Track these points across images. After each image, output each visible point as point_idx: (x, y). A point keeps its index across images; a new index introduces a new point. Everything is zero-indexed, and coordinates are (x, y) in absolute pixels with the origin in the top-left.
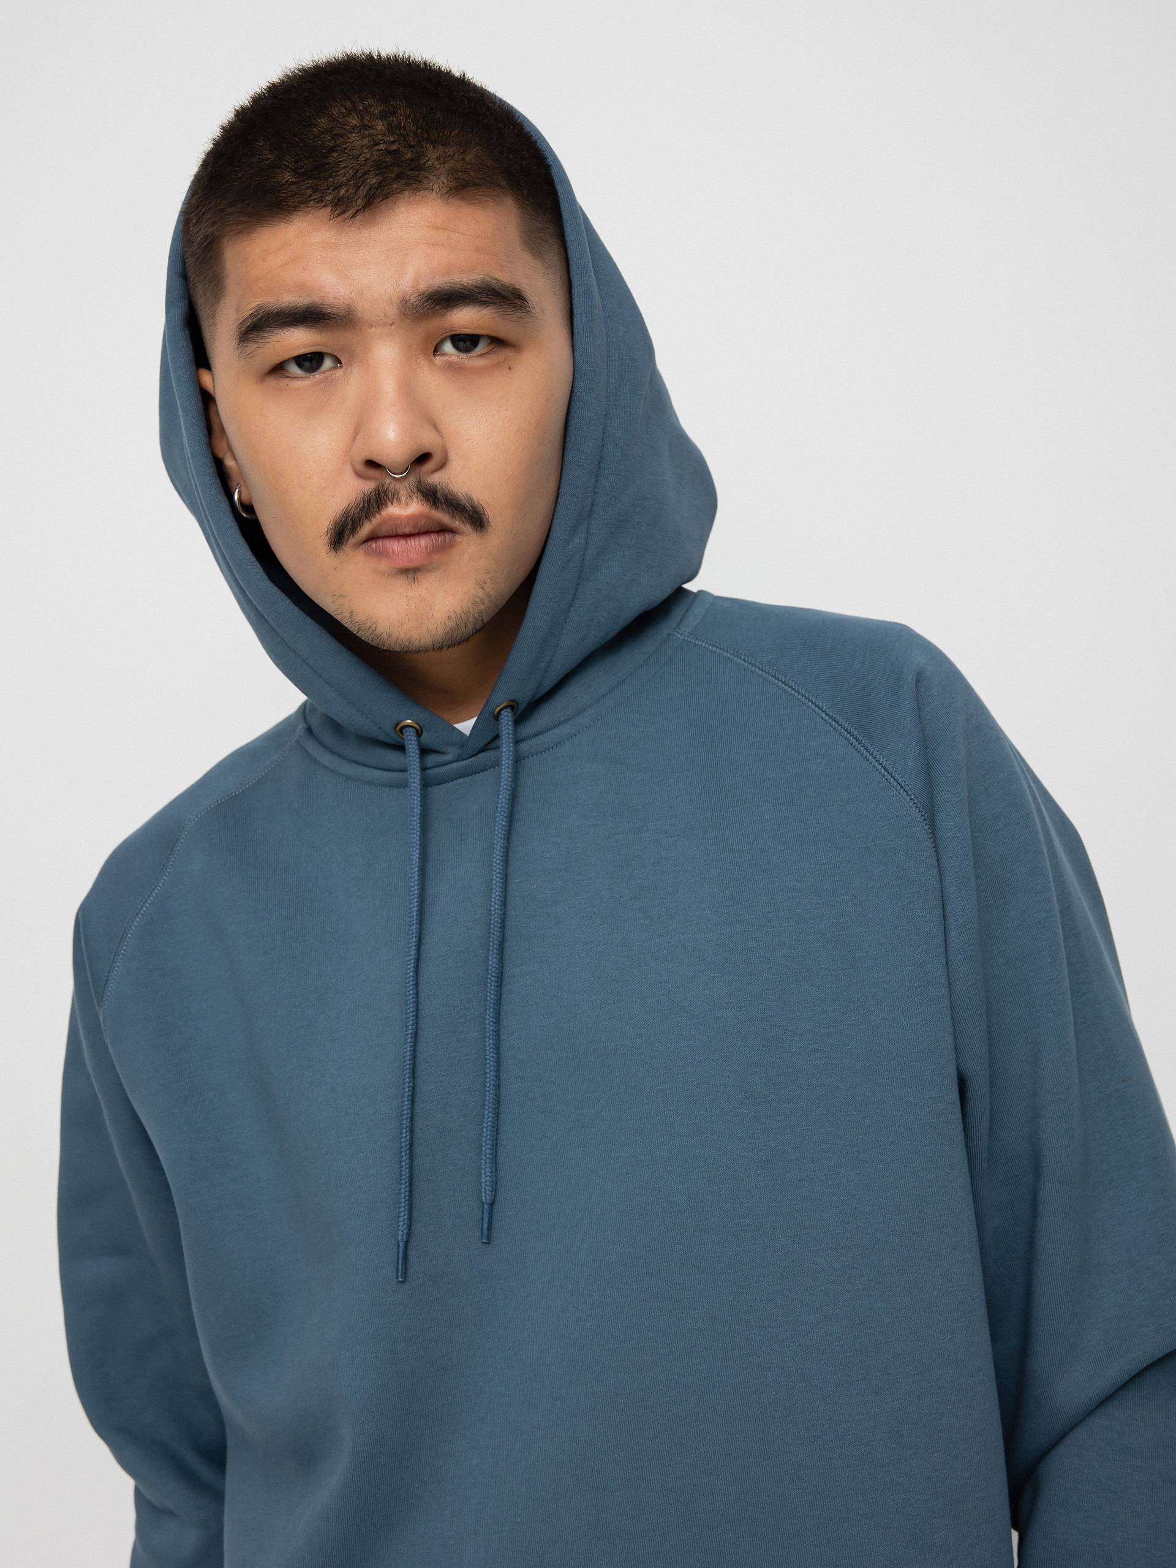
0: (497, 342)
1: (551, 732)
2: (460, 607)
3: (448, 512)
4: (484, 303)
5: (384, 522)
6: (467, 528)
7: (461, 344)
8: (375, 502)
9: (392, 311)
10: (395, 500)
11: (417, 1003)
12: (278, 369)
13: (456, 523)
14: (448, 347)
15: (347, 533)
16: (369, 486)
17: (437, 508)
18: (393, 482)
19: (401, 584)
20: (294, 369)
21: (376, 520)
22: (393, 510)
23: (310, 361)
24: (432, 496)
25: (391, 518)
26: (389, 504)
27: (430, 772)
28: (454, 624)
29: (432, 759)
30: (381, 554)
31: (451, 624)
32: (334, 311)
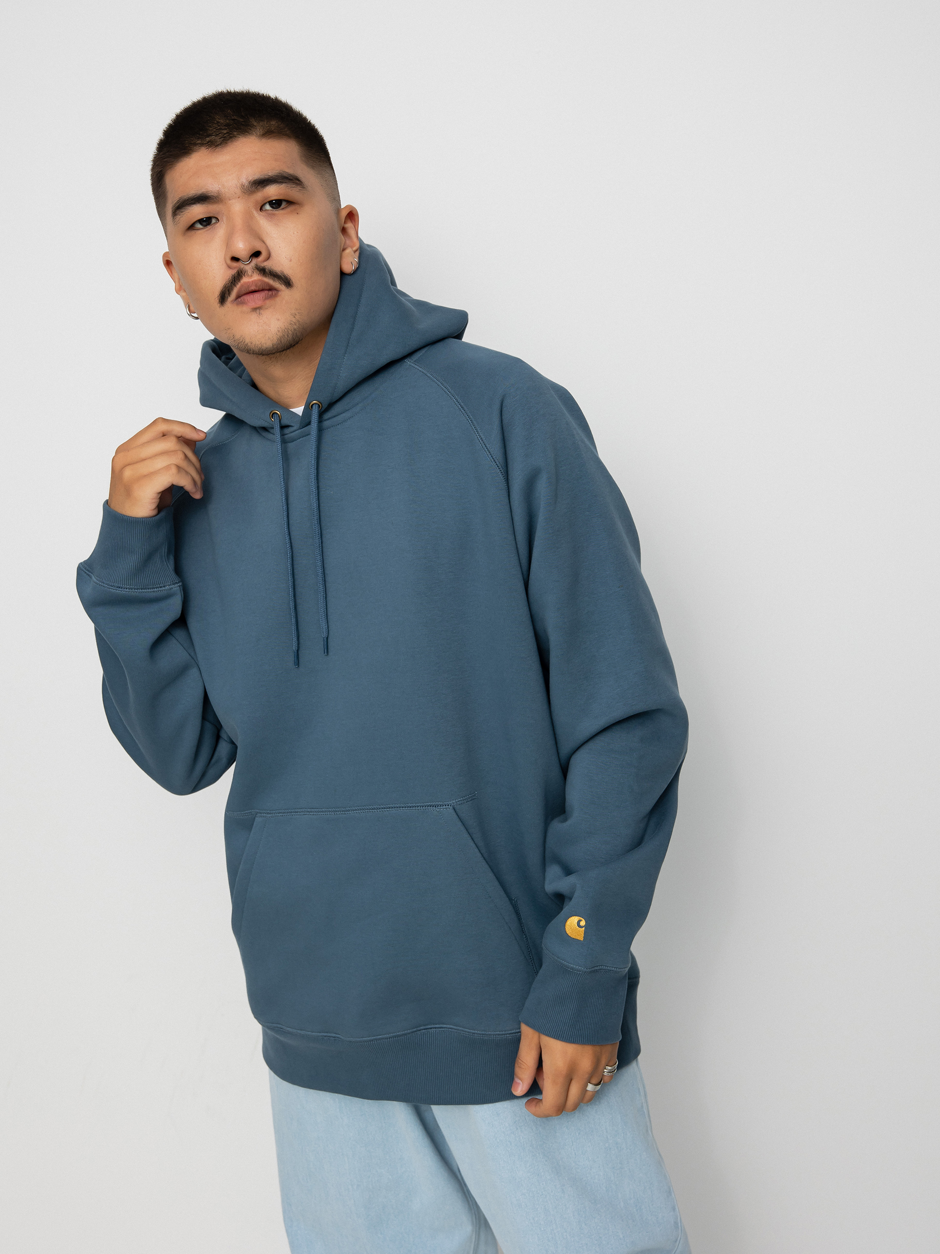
0: (290, 203)
1: (341, 415)
2: (283, 326)
3: (272, 279)
4: (281, 183)
5: (242, 286)
6: (282, 287)
7: (274, 206)
8: (238, 276)
9: (238, 192)
10: (246, 274)
11: (291, 543)
12: (191, 227)
13: (277, 284)
14: (268, 207)
15: (226, 295)
16: (234, 272)
17: (266, 276)
18: (244, 265)
19: (254, 316)
20: (199, 226)
21: (239, 286)
22: (245, 280)
23: (206, 222)
24: (263, 271)
25: (245, 283)
26: (243, 277)
27: (286, 436)
28: (281, 335)
29: (286, 431)
30: (243, 303)
31: (280, 334)
32: (212, 194)
